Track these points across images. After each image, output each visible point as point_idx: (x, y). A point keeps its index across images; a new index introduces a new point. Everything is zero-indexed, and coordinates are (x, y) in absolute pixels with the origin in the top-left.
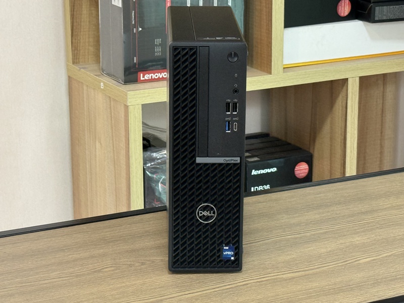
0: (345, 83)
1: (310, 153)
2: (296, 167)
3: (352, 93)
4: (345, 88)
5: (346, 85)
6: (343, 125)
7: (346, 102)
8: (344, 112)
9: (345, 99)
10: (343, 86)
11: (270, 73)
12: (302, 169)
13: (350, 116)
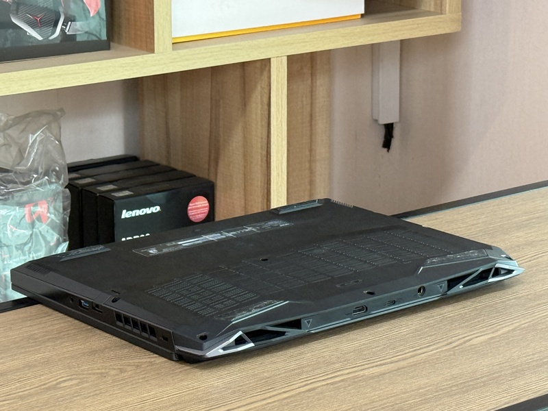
0: (265, 66)
1: (210, 182)
2: (190, 204)
3: (278, 82)
4: (265, 73)
5: (267, 69)
6: (265, 134)
7: (267, 96)
8: (266, 113)
9: (266, 91)
10: (262, 70)
11: (152, 51)
12: (198, 208)
13: (275, 118)
